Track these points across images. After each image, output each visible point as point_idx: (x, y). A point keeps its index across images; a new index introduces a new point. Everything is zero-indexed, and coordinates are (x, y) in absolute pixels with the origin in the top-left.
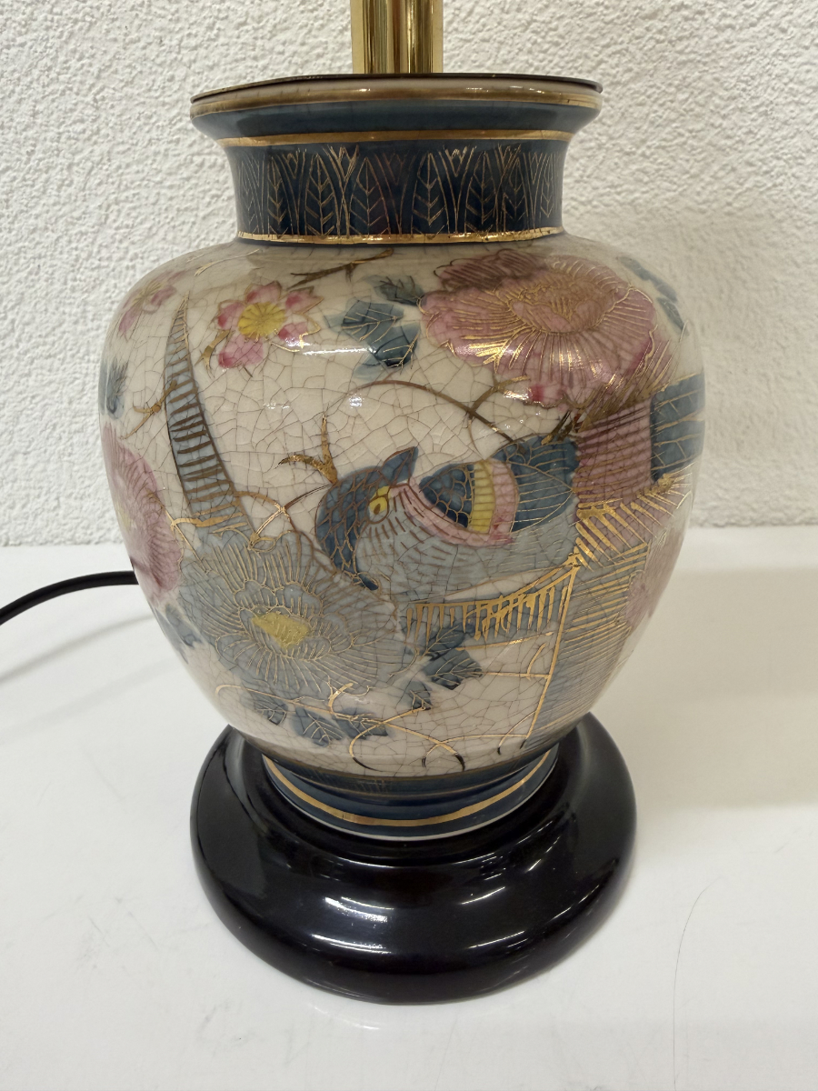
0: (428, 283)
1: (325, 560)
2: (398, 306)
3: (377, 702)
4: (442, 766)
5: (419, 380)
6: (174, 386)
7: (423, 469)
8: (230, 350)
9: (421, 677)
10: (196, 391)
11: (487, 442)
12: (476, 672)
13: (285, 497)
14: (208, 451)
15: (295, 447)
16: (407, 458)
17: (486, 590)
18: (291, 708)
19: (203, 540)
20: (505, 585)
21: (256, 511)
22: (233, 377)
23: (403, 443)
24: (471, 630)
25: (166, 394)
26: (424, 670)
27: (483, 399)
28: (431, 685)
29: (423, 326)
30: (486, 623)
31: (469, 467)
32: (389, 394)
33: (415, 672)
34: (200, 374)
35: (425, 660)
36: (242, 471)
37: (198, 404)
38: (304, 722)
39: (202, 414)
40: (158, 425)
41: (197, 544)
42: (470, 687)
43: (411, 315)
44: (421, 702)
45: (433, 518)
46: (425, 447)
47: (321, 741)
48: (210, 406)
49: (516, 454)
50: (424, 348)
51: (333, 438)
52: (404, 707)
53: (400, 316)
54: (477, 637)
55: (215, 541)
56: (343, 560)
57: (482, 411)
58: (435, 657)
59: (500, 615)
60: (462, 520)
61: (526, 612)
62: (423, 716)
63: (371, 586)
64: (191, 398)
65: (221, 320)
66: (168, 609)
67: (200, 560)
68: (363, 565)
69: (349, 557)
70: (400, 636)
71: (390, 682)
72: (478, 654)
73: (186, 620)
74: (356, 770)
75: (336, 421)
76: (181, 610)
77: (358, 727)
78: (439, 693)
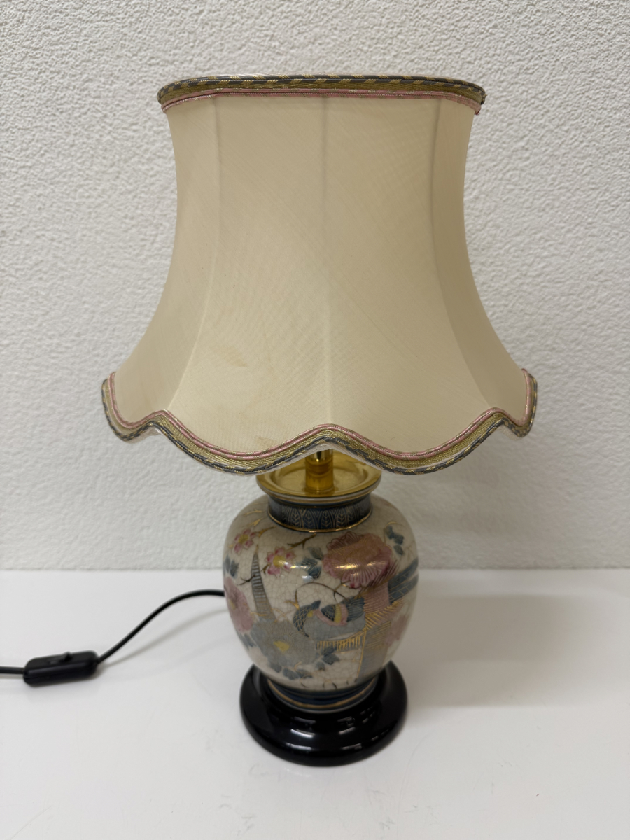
0: (325, 552)
1: (295, 628)
2: (316, 560)
3: (310, 668)
4: (329, 688)
5: (321, 582)
6: (254, 576)
7: (322, 606)
8: (271, 569)
9: (322, 661)
10: (261, 579)
11: (339, 599)
12: (338, 660)
13: (285, 611)
14: (264, 596)
15: (288, 598)
16: (317, 604)
17: (340, 637)
18: (283, 668)
19: (261, 619)
20: (345, 636)
21: (277, 614)
22: (272, 577)
23: (317, 599)
24: (336, 648)
25: (252, 578)
26: (323, 659)
27: (338, 587)
28: (325, 663)
29: (323, 568)
30: (340, 647)
31: (334, 606)
32: (313, 586)
33: (320, 660)
34: (262, 574)
35: (322, 657)
36: (274, 603)
37: (261, 583)
38: (287, 673)
39: (262, 586)
40: (249, 585)
41: (258, 620)
42: (336, 664)
43: (320, 563)
44: (322, 668)
45: (325, 619)
46: (323, 601)
47: (292, 677)
48: (265, 584)
49: (348, 602)
50: (323, 574)
51: (298, 597)
52: (317, 669)
53: (317, 563)
54: (338, 650)
55: (264, 620)
56: (301, 629)
57: (339, 591)
58: (326, 655)
59: (344, 644)
60: (333, 620)
61: (352, 643)
62: (323, 673)
63: (307, 636)
64: (260, 581)
65: (268, 559)
66: (246, 635)
67: (259, 624)
68: (306, 630)
69: (302, 628)
70: (315, 649)
71: (313, 662)
72: (338, 655)
73: (252, 639)
74: (302, 688)
75: (299, 593)
76: (250, 636)
77: (303, 675)
78: (327, 666)
